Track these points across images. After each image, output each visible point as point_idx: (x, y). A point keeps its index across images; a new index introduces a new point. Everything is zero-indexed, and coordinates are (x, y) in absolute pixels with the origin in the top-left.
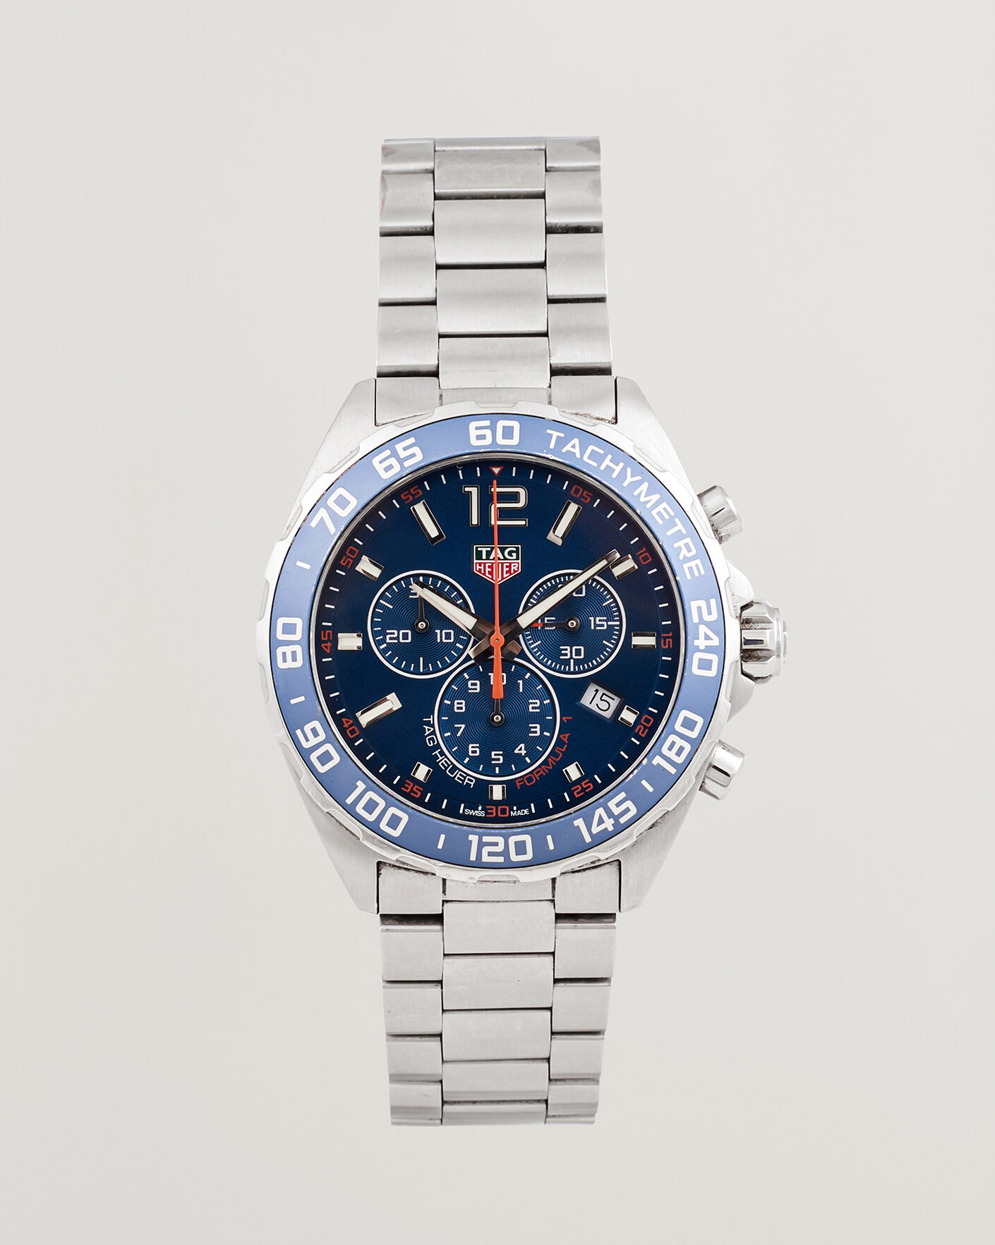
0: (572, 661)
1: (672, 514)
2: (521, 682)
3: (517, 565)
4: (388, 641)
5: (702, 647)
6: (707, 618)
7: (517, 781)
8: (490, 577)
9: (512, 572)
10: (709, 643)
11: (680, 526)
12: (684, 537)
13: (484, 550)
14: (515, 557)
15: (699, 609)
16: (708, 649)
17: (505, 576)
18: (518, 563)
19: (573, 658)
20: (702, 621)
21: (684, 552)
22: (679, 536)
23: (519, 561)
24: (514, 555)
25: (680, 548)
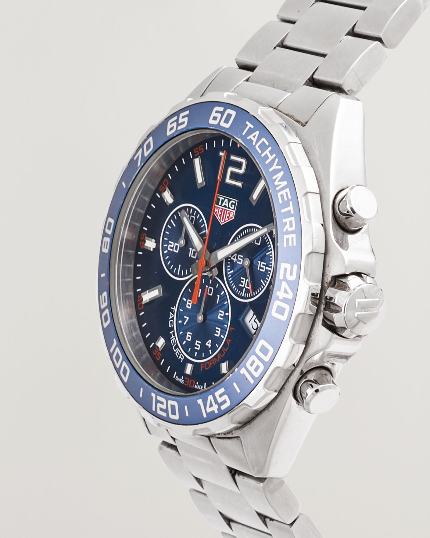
0: (244, 289)
1: (290, 197)
2: (218, 296)
3: (233, 213)
4: (169, 249)
5: (281, 298)
6: (289, 278)
7: (201, 364)
8: (220, 218)
9: (230, 218)
10: (286, 296)
11: (291, 208)
12: (291, 216)
13: (221, 199)
14: (233, 208)
15: (285, 269)
16: (285, 300)
17: (226, 219)
18: (234, 212)
19: (245, 288)
20: (285, 279)
21: (288, 227)
22: (288, 214)
23: (234, 211)
24: (233, 206)
25: (286, 223)
